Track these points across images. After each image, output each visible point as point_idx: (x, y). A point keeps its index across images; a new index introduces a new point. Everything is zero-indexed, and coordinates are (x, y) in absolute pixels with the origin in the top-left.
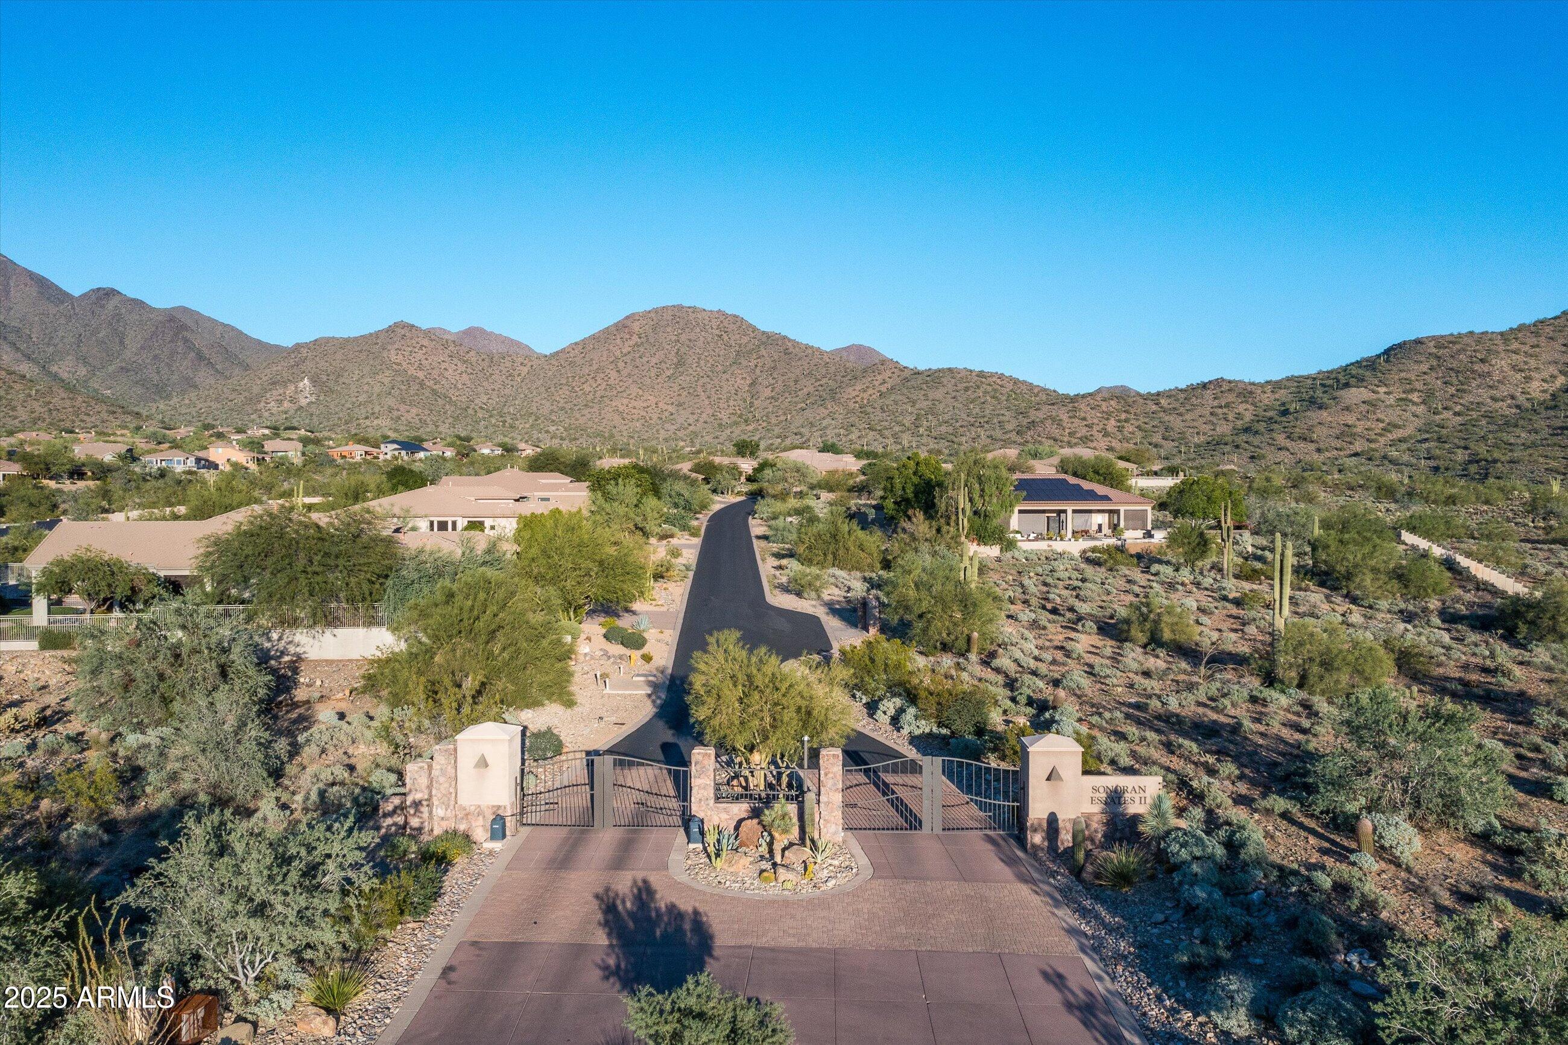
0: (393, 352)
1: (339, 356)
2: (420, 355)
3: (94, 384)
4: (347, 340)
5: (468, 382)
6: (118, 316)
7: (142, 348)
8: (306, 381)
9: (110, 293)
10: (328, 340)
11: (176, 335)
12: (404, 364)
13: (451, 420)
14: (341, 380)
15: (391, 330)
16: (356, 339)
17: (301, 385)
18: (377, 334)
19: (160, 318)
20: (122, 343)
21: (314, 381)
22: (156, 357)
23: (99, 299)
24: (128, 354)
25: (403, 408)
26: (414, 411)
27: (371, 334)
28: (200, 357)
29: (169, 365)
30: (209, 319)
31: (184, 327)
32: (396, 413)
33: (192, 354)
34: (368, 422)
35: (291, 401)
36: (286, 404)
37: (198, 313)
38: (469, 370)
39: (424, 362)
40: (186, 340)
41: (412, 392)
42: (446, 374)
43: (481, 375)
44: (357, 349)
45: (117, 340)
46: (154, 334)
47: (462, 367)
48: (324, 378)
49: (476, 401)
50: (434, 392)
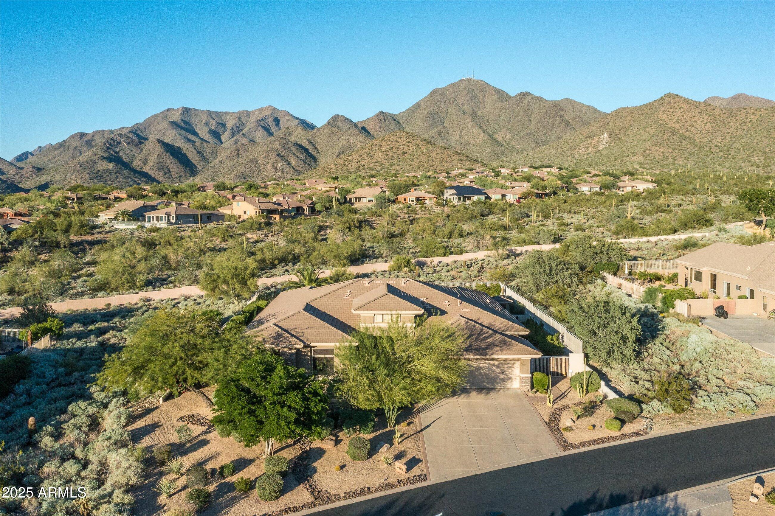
0: (661, 113)
1: (628, 118)
2: (679, 113)
3: (512, 143)
4: (635, 108)
5: (710, 129)
6: (529, 106)
7: (539, 122)
8: (605, 135)
9: (526, 94)
10: (623, 109)
11: (556, 114)
12: (667, 120)
13: (687, 155)
14: (627, 133)
15: (662, 99)
16: (641, 107)
17: (602, 137)
18: (653, 103)
19: (549, 106)
20: (529, 120)
21: (610, 135)
22: (545, 126)
23: (521, 98)
24: (532, 126)
25: (654, 148)
26: (662, 150)
27: (650, 103)
28: (568, 125)
29: (551, 130)
30: (580, 104)
31: (561, 109)
32: (647, 152)
33: (564, 124)
34: (628, 159)
35: (593, 148)
36: (591, 149)
37: (575, 101)
38: (712, 121)
39: (681, 118)
40: (561, 116)
41: (664, 138)
42: (696, 124)
43: (720, 123)
44: (640, 113)
45: (527, 119)
46: (545, 114)
47: (707, 119)
48: (617, 132)
49: (714, 141)
50: (682, 137)
